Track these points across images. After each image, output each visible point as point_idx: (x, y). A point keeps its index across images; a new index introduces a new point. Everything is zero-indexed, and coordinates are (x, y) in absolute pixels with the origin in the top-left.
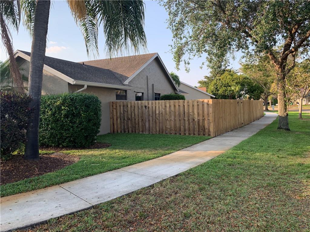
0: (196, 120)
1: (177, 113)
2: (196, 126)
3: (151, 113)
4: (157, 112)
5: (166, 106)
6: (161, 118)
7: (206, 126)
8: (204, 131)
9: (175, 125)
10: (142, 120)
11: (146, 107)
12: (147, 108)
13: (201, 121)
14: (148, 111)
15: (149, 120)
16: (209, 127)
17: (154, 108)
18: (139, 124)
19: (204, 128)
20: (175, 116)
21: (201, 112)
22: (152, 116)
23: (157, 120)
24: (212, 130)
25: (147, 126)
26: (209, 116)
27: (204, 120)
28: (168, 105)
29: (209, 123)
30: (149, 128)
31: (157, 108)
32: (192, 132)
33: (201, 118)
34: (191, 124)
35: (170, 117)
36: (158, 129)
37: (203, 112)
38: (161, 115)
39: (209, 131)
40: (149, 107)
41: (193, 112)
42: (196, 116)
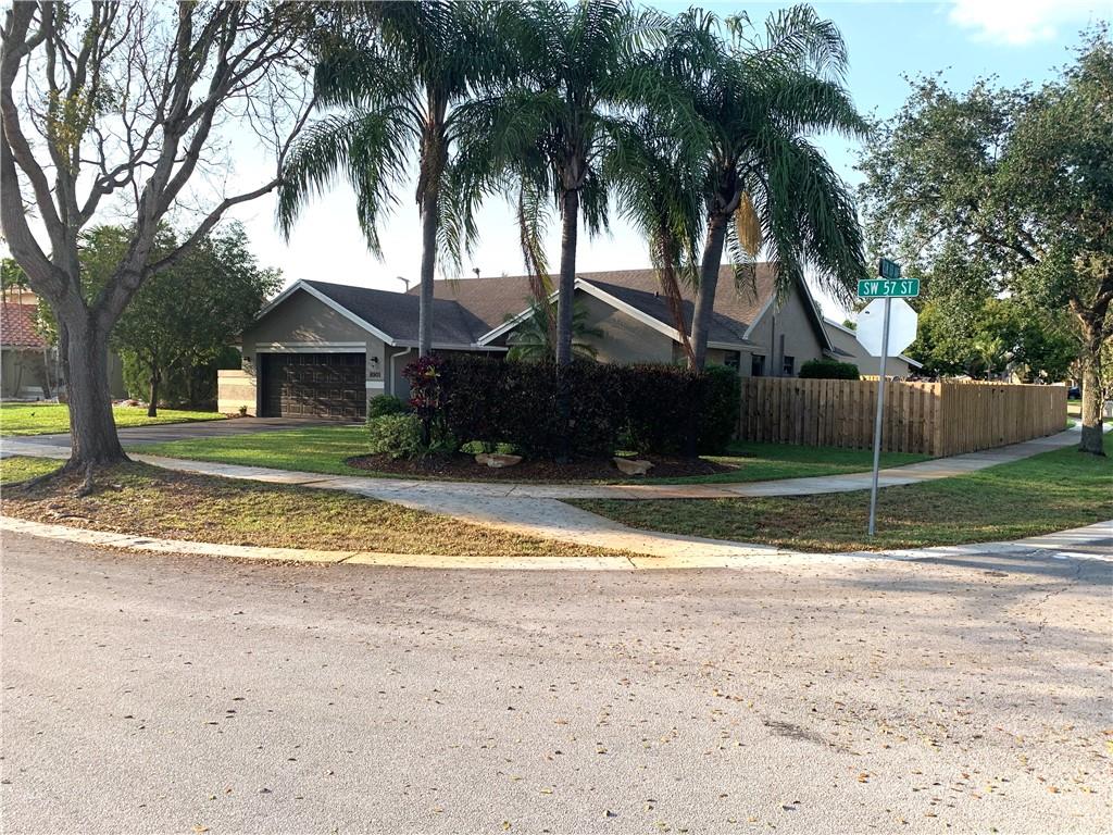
0: (906, 422)
1: (866, 407)
2: (906, 435)
3: (807, 402)
4: (822, 403)
5: (841, 392)
6: (829, 414)
7: (926, 434)
8: (922, 444)
9: (861, 430)
10: (788, 417)
11: (797, 390)
12: (800, 392)
13: (916, 425)
14: (803, 399)
15: (803, 419)
16: (932, 436)
17: (815, 394)
18: (779, 424)
19: (922, 439)
20: (861, 413)
21: (916, 407)
22: (810, 410)
23: (820, 419)
24: (937, 443)
25: (798, 428)
26: (932, 416)
27: (922, 423)
28: (847, 390)
29: (932, 430)
30: (802, 433)
31: (823, 394)
32: (895, 447)
33: (916, 419)
34: (895, 430)
35: (851, 412)
36: (821, 436)
37: (922, 408)
38: (830, 409)
39: (932, 445)
40: (804, 392)
41: (901, 406)
42: (906, 415)
